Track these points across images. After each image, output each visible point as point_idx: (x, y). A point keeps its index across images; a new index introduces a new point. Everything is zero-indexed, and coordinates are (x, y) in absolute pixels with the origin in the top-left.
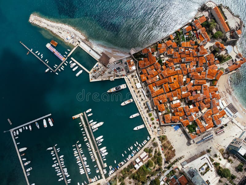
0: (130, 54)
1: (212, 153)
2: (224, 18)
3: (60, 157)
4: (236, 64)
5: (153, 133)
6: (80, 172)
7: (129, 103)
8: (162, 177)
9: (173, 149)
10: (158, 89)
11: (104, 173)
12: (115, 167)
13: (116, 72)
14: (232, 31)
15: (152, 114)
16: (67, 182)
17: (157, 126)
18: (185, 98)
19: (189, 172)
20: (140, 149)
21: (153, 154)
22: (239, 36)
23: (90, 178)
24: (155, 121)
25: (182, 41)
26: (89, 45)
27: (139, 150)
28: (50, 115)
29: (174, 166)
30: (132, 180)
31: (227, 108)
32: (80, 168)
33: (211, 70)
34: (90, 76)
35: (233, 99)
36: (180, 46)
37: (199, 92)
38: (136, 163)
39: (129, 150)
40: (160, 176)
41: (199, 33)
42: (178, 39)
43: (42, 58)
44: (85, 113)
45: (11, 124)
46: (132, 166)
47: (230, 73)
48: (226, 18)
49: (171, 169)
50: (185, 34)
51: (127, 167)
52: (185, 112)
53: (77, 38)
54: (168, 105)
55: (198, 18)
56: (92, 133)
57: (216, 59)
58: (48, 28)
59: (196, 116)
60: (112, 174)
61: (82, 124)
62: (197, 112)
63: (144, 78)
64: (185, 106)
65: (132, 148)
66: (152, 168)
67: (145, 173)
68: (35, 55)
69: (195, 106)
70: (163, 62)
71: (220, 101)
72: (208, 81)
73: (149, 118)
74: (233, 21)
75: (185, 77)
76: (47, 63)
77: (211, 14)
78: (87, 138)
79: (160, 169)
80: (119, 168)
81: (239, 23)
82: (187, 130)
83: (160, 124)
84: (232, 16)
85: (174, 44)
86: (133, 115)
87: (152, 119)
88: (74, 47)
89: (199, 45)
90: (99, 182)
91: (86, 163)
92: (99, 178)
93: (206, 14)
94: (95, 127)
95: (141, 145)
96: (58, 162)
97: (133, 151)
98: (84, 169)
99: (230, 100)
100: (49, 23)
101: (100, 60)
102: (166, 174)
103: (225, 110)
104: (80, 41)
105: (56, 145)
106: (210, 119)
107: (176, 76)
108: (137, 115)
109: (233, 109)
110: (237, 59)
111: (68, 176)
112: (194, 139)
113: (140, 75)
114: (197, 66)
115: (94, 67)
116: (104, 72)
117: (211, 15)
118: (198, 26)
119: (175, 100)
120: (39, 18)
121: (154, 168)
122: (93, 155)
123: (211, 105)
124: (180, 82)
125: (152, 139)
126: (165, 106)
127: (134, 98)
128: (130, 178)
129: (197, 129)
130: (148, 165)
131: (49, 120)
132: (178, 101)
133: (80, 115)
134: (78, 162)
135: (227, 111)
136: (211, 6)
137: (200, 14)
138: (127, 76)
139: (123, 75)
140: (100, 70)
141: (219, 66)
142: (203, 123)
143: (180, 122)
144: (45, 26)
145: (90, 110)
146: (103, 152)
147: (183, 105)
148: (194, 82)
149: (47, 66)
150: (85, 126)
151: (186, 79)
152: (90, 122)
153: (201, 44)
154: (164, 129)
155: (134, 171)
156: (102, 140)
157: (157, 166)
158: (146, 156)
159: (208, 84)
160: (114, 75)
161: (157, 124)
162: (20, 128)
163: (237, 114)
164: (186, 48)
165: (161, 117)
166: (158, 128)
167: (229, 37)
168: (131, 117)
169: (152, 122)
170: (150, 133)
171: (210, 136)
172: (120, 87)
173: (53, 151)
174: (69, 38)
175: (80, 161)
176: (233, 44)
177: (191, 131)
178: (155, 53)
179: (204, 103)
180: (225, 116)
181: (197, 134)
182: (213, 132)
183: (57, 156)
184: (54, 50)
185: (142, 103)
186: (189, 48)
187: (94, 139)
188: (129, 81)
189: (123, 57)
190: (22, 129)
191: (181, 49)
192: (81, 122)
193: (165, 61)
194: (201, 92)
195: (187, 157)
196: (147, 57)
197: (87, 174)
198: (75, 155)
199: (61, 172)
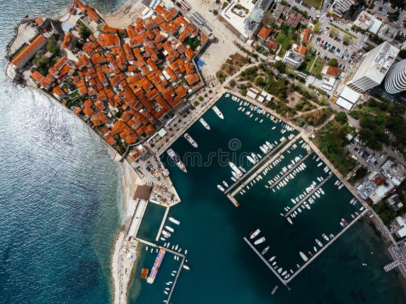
0: (122, 161)
1: (217, 7)
2: (25, 47)
3: (295, 203)
4: (86, 11)
5: (218, 91)
6: (303, 169)
7: (190, 138)
8: (271, 61)
9: (230, 59)
10: (158, 104)
11: (293, 138)
12: (281, 125)
13: (155, 170)
14: (41, 30)
15: (194, 101)
16: (322, 181)
17: (208, 89)
18: (157, 65)
19: (251, 28)
20: (246, 101)
21: (246, 82)
22: (44, 19)
23: (307, 154)
24: (202, 94)
25: (78, 95)
26: (130, 223)
27: (248, 102)
28: (245, 238)
29: (251, 50)
30: (289, 98)
31: (151, 6)
32: (298, 171)
33: (107, 42)
34: (172, 204)
35: (135, 2)
36: (87, 95)
37: (142, 49)
38: (265, 100)
39: (252, 115)
40: (270, 64)
41: (59, 74)
42: (78, 101)
43: (171, 283)
44: (225, 193)
45: (277, 287)
46: (271, 105)
47: (101, 15)
48: (25, 45)
49: (256, 53)
50: (66, 94)
51: (275, 111)
52: (176, 59)
53: (125, 243)
54: (174, 84)
55: (36, 83)
56: (249, 172)
57: (88, 40)
58: (125, 291)
59: (176, 43)
60: (290, 127)
61: (241, 191)
62: (170, 43)
63: (149, 129)
64: (168, 62)
65: (248, 113)
66: (264, 78)
67: (273, 84)
68: (171, 294)
69: (163, 48)
70: (117, 111)
71: (144, 18)
72: (122, 43)
73: (201, 103)
74: (24, 34)
75: (128, 74)
76: (175, 272)
77: (24, 67)
78: (257, 177)
79: (261, 67)
80: (280, 121)
81: (25, 25)
82: (199, 48)
83: (203, 87)
84: (18, 37)
85: (86, 106)
86: (205, 126)
88: (139, 243)
89: (77, 70)
90: (307, 140)
91: (290, 166)
92: (302, 142)
93: (27, 74)
94: (238, 172)
95: (240, 102)
96: (302, 204)
97: (252, 109)
98: (299, 166)
99: (138, 5)
100: (117, 293)
101: (147, 198)
102: (264, 58)
103: (154, 8)
104: (128, 237)
105: (283, 215)
106: (173, 24)
107: (131, 86)
108: (202, 121)
110: (78, 12)
111: (314, 183)
112: (207, 35)
113: (148, 136)
114: (107, 63)
115: (159, 203)
116: (161, 187)
117: (26, 67)
118: (49, 80)
119: (165, 77)
121: (263, 75)
123: (154, 27)
124: (138, 79)
125: (226, 90)
126: (177, 88)
127: (182, 133)
128: (288, 102)
129: (193, 36)
130: (262, 84)
131: (252, 237)
132: (164, 72)
133: (231, 197)
134: (293, 177)
135: (154, 5)
136: (13, 70)
137: (30, 82)
138: (155, 154)
139: (156, 158)
140: (160, 194)
141: (96, 34)
142: (182, 30)
143: (191, 62)
144: (124, 296)
145: (219, 186)
146: (267, 148)
147: (168, 64)
148: (131, 60)
149: (180, 270)
150: (242, 186)
151: (130, 72)
152: (235, 180)
153: (74, 67)
154: (209, 79)
155: (276, 99)
157: (259, 72)
158: (252, 91)
159: (127, 41)
160: (160, 171)
161: (205, 90)
162: (278, 272)
164: (87, 86)
165: (194, 88)
166: (210, 88)
167: (50, 33)
168: (208, 128)
169: (205, 98)
170: (220, 95)
171: (196, 16)
172: (174, 157)
173: (291, 215)
174: (129, 255)
175: (291, 175)
176: (58, 24)
177: (199, 43)
178: (108, 126)
179: (155, 37)
180: (162, 5)
181: (199, 34)
182: (189, 14)
183: (295, 207)
184: (154, 270)
185: (184, 120)
186: (85, 82)
187: (255, 166)
188: (160, 148)
189: (130, 169)
190: (278, 269)
191: (91, 92)
192: (239, 192)
193: (116, 109)
194: (141, 46)
195: (233, 37)
196: (118, 134)
197: (303, 159)
198: (285, 183)
199: (314, 194)
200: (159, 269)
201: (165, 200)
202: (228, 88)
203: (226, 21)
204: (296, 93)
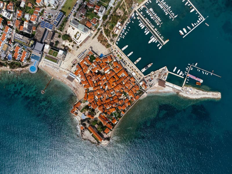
0: (146, 93)
1: (75, 47)
2: (94, 136)
3: (167, 13)
4: (77, 107)
5: (115, 47)
6: (152, 9)
7: (137, 61)
8: (102, 22)
9: (100, 41)
10: (121, 75)
11: (137, 13)
13: (151, 78)
14: (86, 128)
15: (119, 59)
17: (114, 52)
18: (103, 75)
19: (87, 30)
20: (120, 34)
21: (111, 34)
24: (116, 55)
25: (115, 112)
28: (183, 37)
29: (96, 31)
30: (119, 15)
31: (74, 78)
32: (153, 12)
33: (92, 97)
34: (167, 70)
35: (72, 85)
36: (115, 108)
37: (95, 82)
38: (120, 25)
39: (126, 32)
41: (106, 121)
42: (118, 113)
43: (203, 71)
44: (162, 45)
45: (206, 24)
46: (122, 23)
47: (78, 102)
48: (92, 136)
49: (97, 29)
50: (115, 118)
51: (125, 21)
53: (185, 92)
54: (111, 68)
55: (110, 132)
56: (153, 34)
57: (90, 107)
58: (206, 93)
59: (93, 66)
60: (132, 14)
61: (162, 38)
62: (92, 69)
63: (132, 80)
65: (125, 34)
66: (109, 26)
68: (208, 72)
69: (94, 72)
70: (123, 94)
71: (80, 81)
72: (91, 91)
73: (120, 55)
74: (87, 136)
75: (106, 89)
76: (198, 69)
78: (155, 31)
79: (104, 27)
80: (130, 19)
81: (83, 135)
82: (95, 56)
83: (113, 54)
84: (89, 139)
85: (120, 108)
86: (131, 54)
87: (118, 55)
88: (184, 86)
89: (104, 113)
90: (139, 7)
91: (151, 16)
92: (139, 10)
93: (105, 136)
94: (153, 38)
95: (120, 37)
96: (168, 10)
97: (124, 32)
98: (151, 11)
99: (73, 84)
100: (207, 96)
101: (164, 82)
102: (100, 25)
104: (182, 90)
105: (173, 20)
106: (83, 67)
107: (113, 87)
108: (129, 55)
109: (70, 79)
110: (77, 112)
111: (159, 4)
112: (89, 51)
113: (135, 81)
115: (167, 76)
116: (159, 75)
117: (102, 136)
118: (109, 125)
119: (108, 72)
120: (215, 97)
122: (148, 22)
123: (85, 76)
124: (109, 84)
125: (115, 44)
126: (114, 66)
127: (134, 65)
128: (121, 15)
129: (89, 58)
130: (112, 27)
131: (183, 34)
132: (106, 72)
133: (165, 43)
134: (156, 14)
135: (74, 76)
136: (104, 142)
137: (109, 135)
138: (143, 78)
139: (146, 77)
140: (163, 75)
141: (87, 103)
142: (86, 63)
143: (101, 59)
144: (209, 93)
145: (159, 48)
146: (142, 25)
147: (102, 71)
148: (100, 87)
149: (197, 67)
150: (159, 37)
152: (157, 41)
154: (109, 52)
155: (119, 20)
156: (145, 32)
157: (106, 28)
158: (115, 32)
159: (91, 88)
160: (152, 76)
162: (199, 23)
163: (66, 77)
164: (112, 107)
165: (113, 59)
167: (87, 124)
168: (132, 52)
169: (118, 54)
170: (117, 47)
171: (79, 57)
172: (146, 68)
174: (190, 90)
175: (155, 15)
176: (82, 121)
177: (92, 56)
178: (130, 99)
179: (90, 76)
180: (74, 72)
181: (88, 55)
182: (78, 60)
184: (197, 79)
185: (128, 64)
186: (110, 109)
187: (151, 31)
188: (141, 75)
189: (150, 89)
190: (198, 23)
191: (115, 106)
192: (162, 39)
193: (122, 95)
194: (93, 82)
195: (90, 40)
196: (134, 94)
197: (148, 9)
198: (159, 18)
199: (164, 5)
200: (197, 77)
201: (166, 74)
202: (114, 43)
203: (82, 42)
204: (117, 11)
